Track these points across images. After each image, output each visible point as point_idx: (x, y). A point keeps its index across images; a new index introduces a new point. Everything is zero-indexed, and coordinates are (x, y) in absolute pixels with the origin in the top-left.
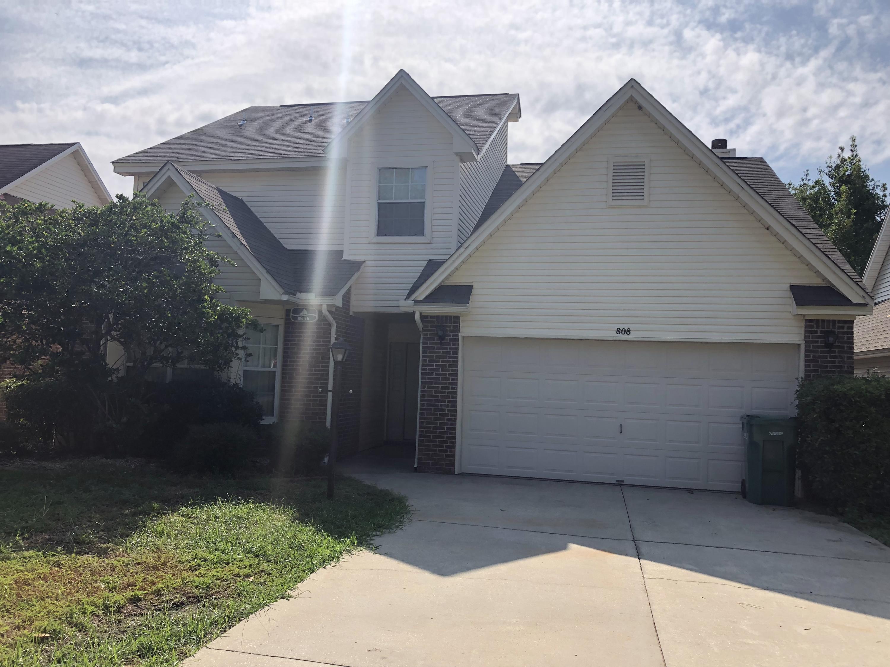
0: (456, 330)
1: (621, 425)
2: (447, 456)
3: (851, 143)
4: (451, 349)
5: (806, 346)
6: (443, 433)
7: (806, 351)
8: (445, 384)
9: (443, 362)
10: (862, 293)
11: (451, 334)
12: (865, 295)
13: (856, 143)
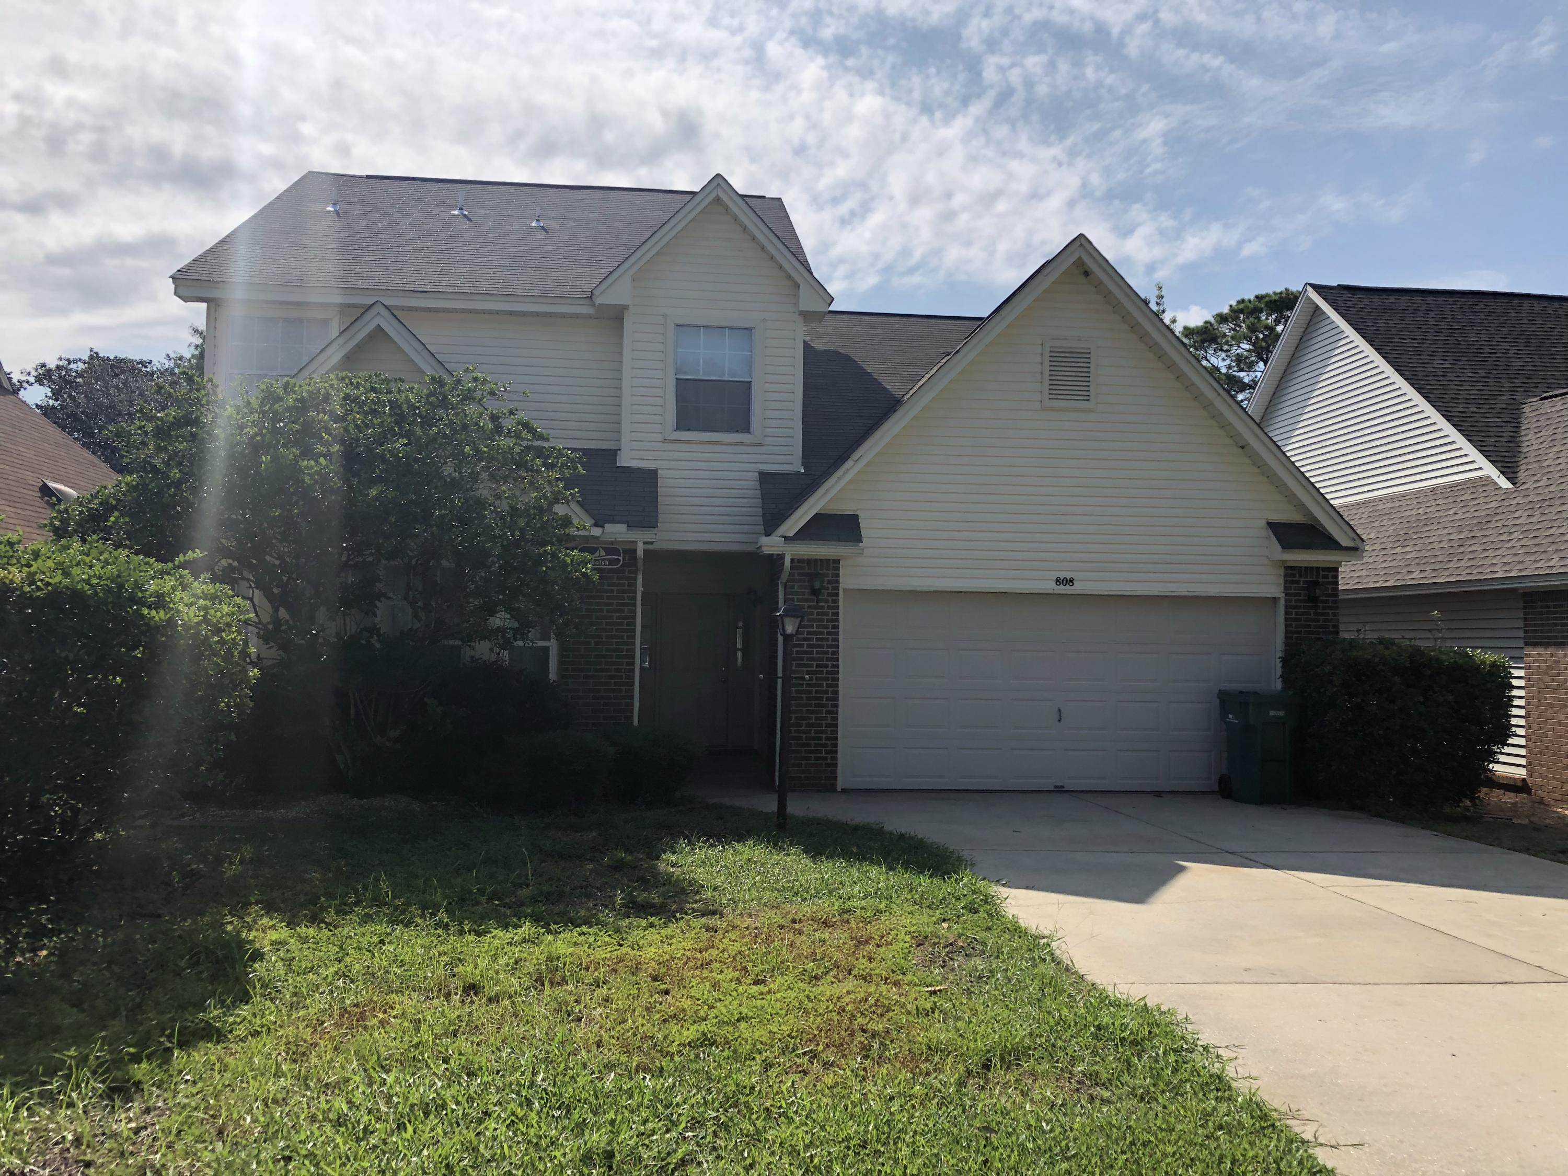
0: (836, 581)
1: (1060, 710)
2: (828, 765)
3: (1157, 293)
4: (829, 607)
5: (1286, 601)
6: (822, 732)
7: (1286, 607)
8: (822, 659)
9: (818, 627)
10: (1352, 535)
11: (830, 586)
12: (1355, 537)
13: (1163, 293)
